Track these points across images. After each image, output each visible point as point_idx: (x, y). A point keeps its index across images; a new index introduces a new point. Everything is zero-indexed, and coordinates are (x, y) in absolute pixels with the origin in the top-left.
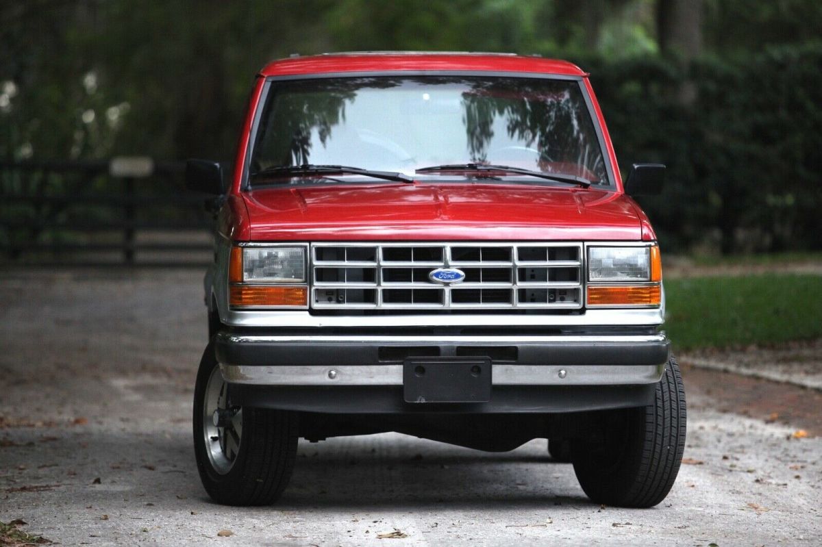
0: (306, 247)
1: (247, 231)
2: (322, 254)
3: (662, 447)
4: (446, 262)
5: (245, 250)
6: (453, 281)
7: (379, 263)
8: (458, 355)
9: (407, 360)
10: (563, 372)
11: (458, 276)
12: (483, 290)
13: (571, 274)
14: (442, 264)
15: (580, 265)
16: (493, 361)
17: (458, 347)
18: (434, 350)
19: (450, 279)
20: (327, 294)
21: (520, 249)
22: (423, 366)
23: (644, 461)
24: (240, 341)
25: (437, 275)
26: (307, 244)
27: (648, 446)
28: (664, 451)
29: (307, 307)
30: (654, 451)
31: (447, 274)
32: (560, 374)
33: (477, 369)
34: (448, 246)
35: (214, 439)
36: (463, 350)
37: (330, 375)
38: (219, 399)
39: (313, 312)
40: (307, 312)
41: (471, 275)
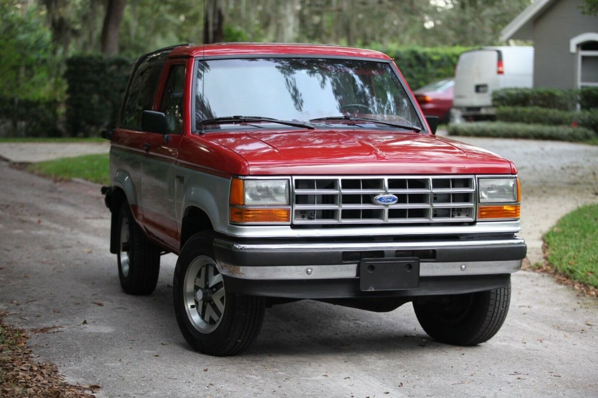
0: (289, 180)
1: (246, 168)
2: (299, 184)
3: (499, 308)
4: (385, 189)
5: (246, 182)
6: (391, 203)
7: (340, 190)
8: (396, 257)
9: (363, 261)
10: (463, 266)
11: (394, 200)
12: (409, 210)
13: (466, 197)
14: (383, 191)
15: (474, 192)
16: (420, 260)
17: (397, 251)
18: (380, 254)
19: (389, 202)
20: (301, 213)
21: (434, 180)
22: (373, 264)
23: (487, 318)
24: (241, 249)
25: (380, 199)
26: (289, 177)
27: (491, 308)
28: (500, 311)
29: (289, 223)
30: (494, 312)
31: (387, 198)
32: (461, 268)
33: (410, 266)
34: (386, 178)
35: (192, 307)
36: (400, 253)
37: (307, 272)
38: (196, 279)
39: (294, 227)
40: (289, 227)
41: (402, 199)
